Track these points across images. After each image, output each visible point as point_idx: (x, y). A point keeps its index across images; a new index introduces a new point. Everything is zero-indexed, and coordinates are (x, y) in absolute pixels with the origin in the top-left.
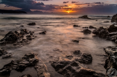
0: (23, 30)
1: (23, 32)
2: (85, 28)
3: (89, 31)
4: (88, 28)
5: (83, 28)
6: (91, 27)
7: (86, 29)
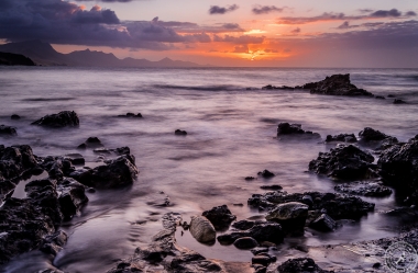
0: (14, 153)
1: (12, 161)
2: (341, 138)
3: (363, 158)
4: (353, 138)
5: (329, 139)
6: (371, 136)
7: (346, 145)
